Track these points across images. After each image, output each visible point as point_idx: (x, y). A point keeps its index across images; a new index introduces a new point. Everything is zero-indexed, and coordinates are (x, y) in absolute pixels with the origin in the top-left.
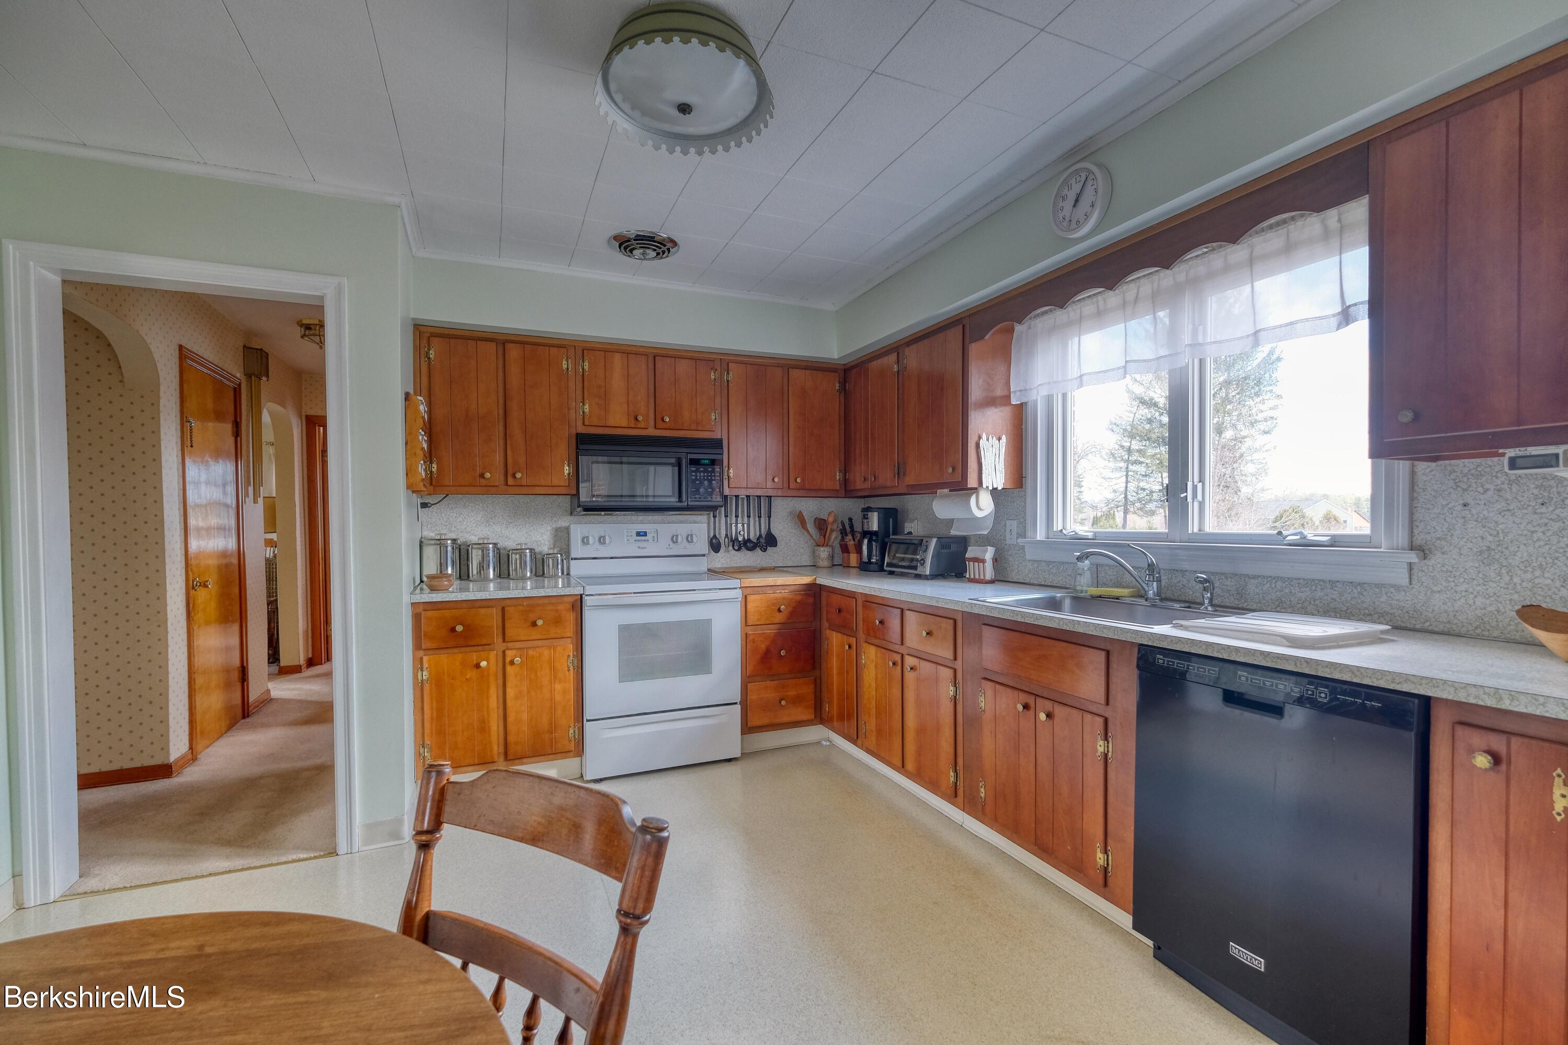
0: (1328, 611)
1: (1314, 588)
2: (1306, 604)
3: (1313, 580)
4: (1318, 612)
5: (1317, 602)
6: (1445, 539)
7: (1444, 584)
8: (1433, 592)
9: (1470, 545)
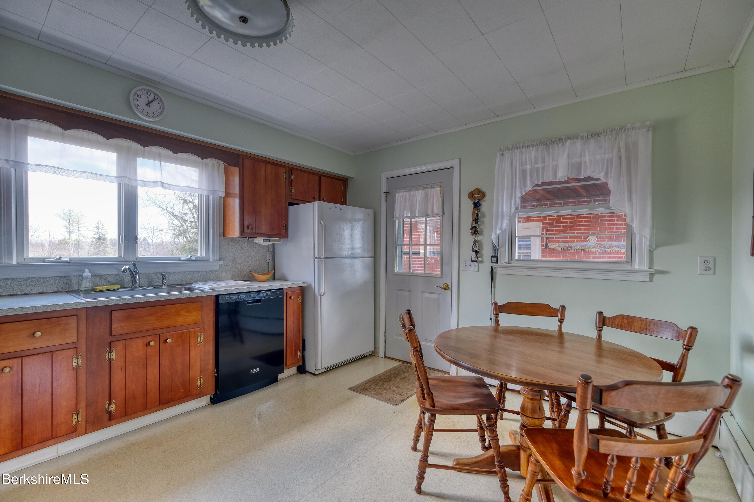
0: (197, 281)
1: (193, 274)
2: (190, 280)
3: (193, 271)
4: (194, 281)
5: (194, 278)
6: (225, 257)
7: (225, 269)
8: (223, 271)
9: (230, 259)
